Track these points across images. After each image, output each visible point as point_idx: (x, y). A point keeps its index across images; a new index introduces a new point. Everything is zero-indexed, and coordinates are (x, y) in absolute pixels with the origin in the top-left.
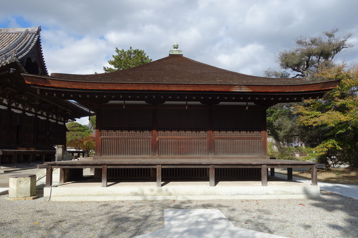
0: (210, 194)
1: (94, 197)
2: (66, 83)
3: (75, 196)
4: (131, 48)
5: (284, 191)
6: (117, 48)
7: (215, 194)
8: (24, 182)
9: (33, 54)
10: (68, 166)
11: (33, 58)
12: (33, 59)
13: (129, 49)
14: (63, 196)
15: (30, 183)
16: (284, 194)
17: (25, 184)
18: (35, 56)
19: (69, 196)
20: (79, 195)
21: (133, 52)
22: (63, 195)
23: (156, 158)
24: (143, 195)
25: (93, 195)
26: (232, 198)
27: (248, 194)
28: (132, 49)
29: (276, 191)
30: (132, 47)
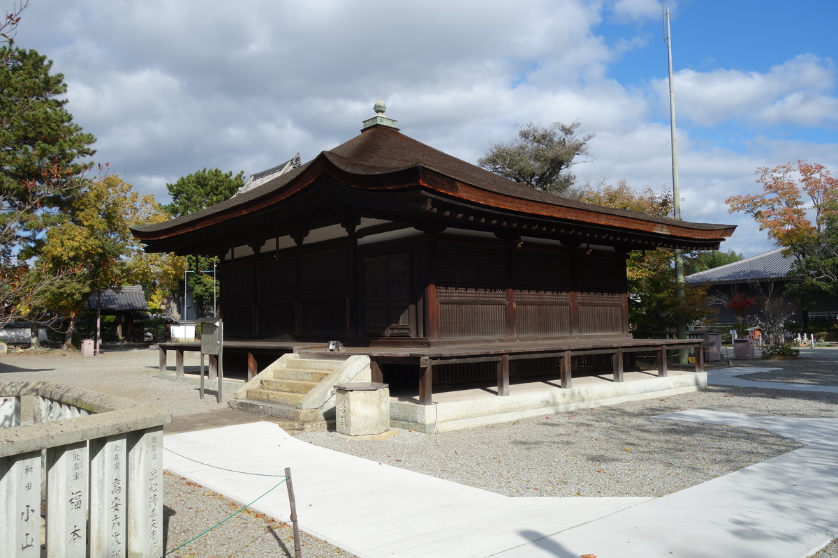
1: (497, 415)
2: (480, 193)
3: (471, 417)
10: (455, 360)
19: (464, 418)
20: (477, 415)
22: (455, 417)
24: (554, 404)
25: (495, 413)
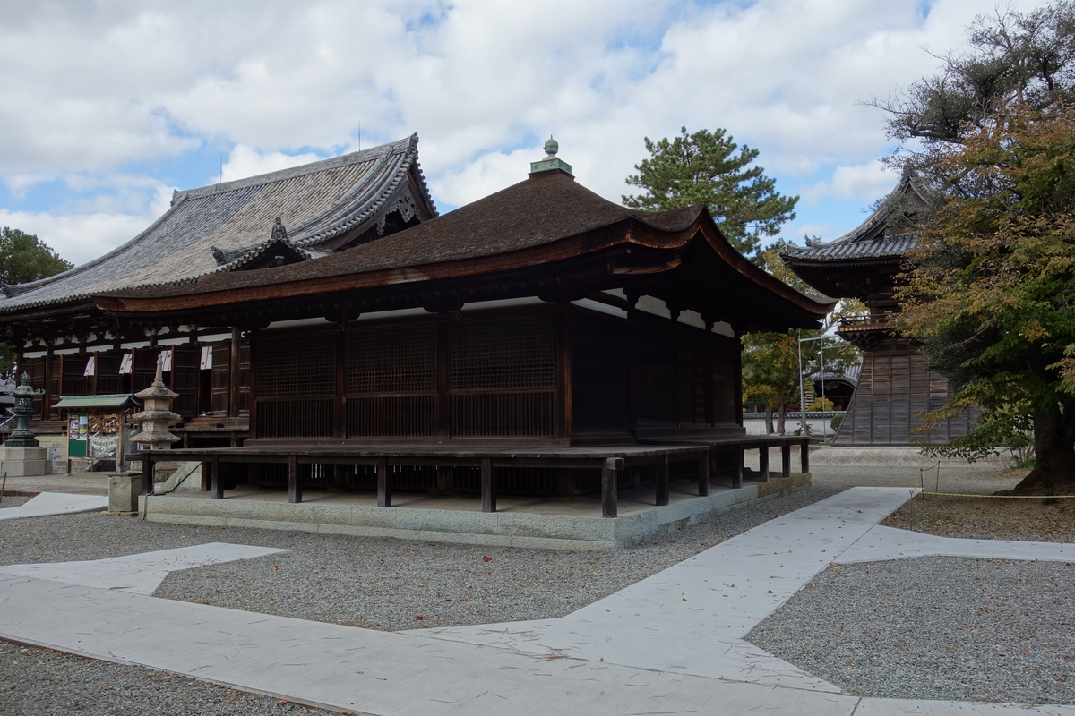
0: (375, 524)
1: (200, 516)
3: (174, 513)
4: (684, 130)
5: (525, 528)
6: (646, 139)
7: (384, 525)
8: (122, 486)
9: (405, 203)
11: (407, 211)
12: (408, 214)
13: (680, 135)
14: (160, 512)
15: (130, 486)
16: (524, 536)
17: (123, 488)
18: (413, 206)
19: (168, 512)
20: (180, 513)
21: (690, 140)
22: (161, 510)
23: (341, 442)
25: (198, 514)
26: (416, 538)
27: (447, 531)
28: (687, 132)
29: (507, 527)
30: (687, 128)
